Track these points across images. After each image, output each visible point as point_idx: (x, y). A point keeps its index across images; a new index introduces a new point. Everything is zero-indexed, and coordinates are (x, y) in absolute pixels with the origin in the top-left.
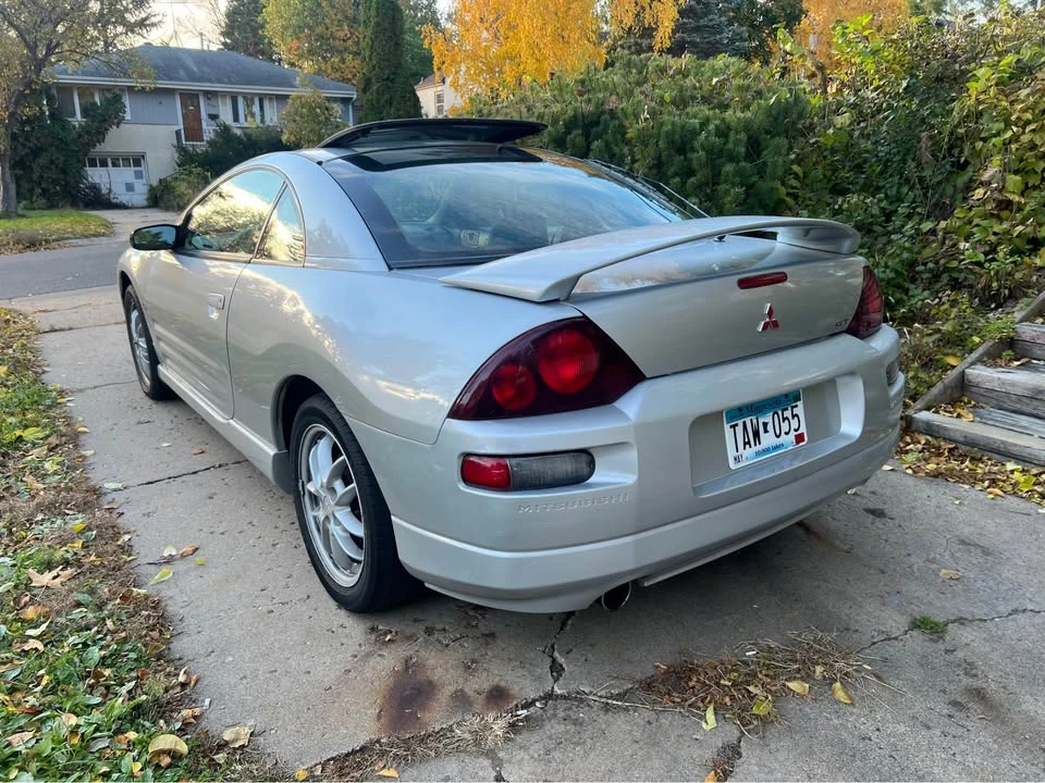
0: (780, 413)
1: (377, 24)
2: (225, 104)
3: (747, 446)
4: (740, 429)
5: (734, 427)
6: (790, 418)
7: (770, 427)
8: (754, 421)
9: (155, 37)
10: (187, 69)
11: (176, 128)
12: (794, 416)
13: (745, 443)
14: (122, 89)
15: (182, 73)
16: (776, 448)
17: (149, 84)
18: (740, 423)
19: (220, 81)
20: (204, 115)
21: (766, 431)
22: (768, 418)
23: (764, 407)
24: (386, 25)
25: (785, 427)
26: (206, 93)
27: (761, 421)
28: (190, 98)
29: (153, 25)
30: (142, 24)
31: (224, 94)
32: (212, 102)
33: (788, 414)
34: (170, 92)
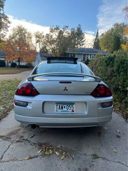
0: (69, 106)
1: (115, 43)
2: (89, 56)
3: (60, 109)
4: (58, 106)
5: (57, 105)
6: (71, 107)
7: (66, 107)
8: (62, 105)
9: (83, 47)
10: (85, 51)
11: (82, 59)
12: (72, 107)
13: (59, 109)
14: (76, 54)
15: (84, 51)
16: (67, 111)
17: (78, 53)
18: (59, 105)
19: (89, 52)
20: (86, 57)
21: (65, 108)
22: (66, 106)
23: (65, 104)
24: (117, 43)
25: (70, 108)
26: (87, 54)
27: (64, 106)
28: (85, 55)
29: (84, 45)
30: (82, 45)
31: (89, 54)
32: (88, 55)
33: (71, 106)
34: (82, 54)
